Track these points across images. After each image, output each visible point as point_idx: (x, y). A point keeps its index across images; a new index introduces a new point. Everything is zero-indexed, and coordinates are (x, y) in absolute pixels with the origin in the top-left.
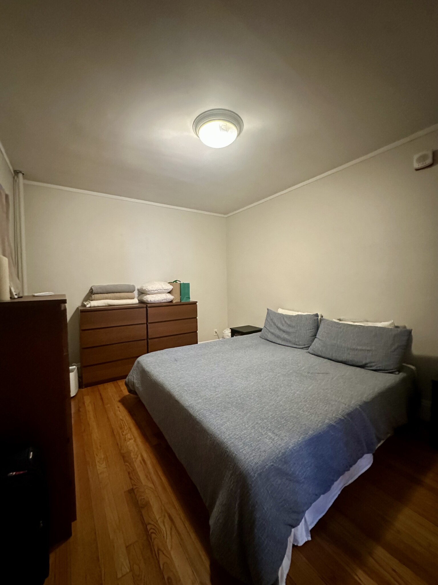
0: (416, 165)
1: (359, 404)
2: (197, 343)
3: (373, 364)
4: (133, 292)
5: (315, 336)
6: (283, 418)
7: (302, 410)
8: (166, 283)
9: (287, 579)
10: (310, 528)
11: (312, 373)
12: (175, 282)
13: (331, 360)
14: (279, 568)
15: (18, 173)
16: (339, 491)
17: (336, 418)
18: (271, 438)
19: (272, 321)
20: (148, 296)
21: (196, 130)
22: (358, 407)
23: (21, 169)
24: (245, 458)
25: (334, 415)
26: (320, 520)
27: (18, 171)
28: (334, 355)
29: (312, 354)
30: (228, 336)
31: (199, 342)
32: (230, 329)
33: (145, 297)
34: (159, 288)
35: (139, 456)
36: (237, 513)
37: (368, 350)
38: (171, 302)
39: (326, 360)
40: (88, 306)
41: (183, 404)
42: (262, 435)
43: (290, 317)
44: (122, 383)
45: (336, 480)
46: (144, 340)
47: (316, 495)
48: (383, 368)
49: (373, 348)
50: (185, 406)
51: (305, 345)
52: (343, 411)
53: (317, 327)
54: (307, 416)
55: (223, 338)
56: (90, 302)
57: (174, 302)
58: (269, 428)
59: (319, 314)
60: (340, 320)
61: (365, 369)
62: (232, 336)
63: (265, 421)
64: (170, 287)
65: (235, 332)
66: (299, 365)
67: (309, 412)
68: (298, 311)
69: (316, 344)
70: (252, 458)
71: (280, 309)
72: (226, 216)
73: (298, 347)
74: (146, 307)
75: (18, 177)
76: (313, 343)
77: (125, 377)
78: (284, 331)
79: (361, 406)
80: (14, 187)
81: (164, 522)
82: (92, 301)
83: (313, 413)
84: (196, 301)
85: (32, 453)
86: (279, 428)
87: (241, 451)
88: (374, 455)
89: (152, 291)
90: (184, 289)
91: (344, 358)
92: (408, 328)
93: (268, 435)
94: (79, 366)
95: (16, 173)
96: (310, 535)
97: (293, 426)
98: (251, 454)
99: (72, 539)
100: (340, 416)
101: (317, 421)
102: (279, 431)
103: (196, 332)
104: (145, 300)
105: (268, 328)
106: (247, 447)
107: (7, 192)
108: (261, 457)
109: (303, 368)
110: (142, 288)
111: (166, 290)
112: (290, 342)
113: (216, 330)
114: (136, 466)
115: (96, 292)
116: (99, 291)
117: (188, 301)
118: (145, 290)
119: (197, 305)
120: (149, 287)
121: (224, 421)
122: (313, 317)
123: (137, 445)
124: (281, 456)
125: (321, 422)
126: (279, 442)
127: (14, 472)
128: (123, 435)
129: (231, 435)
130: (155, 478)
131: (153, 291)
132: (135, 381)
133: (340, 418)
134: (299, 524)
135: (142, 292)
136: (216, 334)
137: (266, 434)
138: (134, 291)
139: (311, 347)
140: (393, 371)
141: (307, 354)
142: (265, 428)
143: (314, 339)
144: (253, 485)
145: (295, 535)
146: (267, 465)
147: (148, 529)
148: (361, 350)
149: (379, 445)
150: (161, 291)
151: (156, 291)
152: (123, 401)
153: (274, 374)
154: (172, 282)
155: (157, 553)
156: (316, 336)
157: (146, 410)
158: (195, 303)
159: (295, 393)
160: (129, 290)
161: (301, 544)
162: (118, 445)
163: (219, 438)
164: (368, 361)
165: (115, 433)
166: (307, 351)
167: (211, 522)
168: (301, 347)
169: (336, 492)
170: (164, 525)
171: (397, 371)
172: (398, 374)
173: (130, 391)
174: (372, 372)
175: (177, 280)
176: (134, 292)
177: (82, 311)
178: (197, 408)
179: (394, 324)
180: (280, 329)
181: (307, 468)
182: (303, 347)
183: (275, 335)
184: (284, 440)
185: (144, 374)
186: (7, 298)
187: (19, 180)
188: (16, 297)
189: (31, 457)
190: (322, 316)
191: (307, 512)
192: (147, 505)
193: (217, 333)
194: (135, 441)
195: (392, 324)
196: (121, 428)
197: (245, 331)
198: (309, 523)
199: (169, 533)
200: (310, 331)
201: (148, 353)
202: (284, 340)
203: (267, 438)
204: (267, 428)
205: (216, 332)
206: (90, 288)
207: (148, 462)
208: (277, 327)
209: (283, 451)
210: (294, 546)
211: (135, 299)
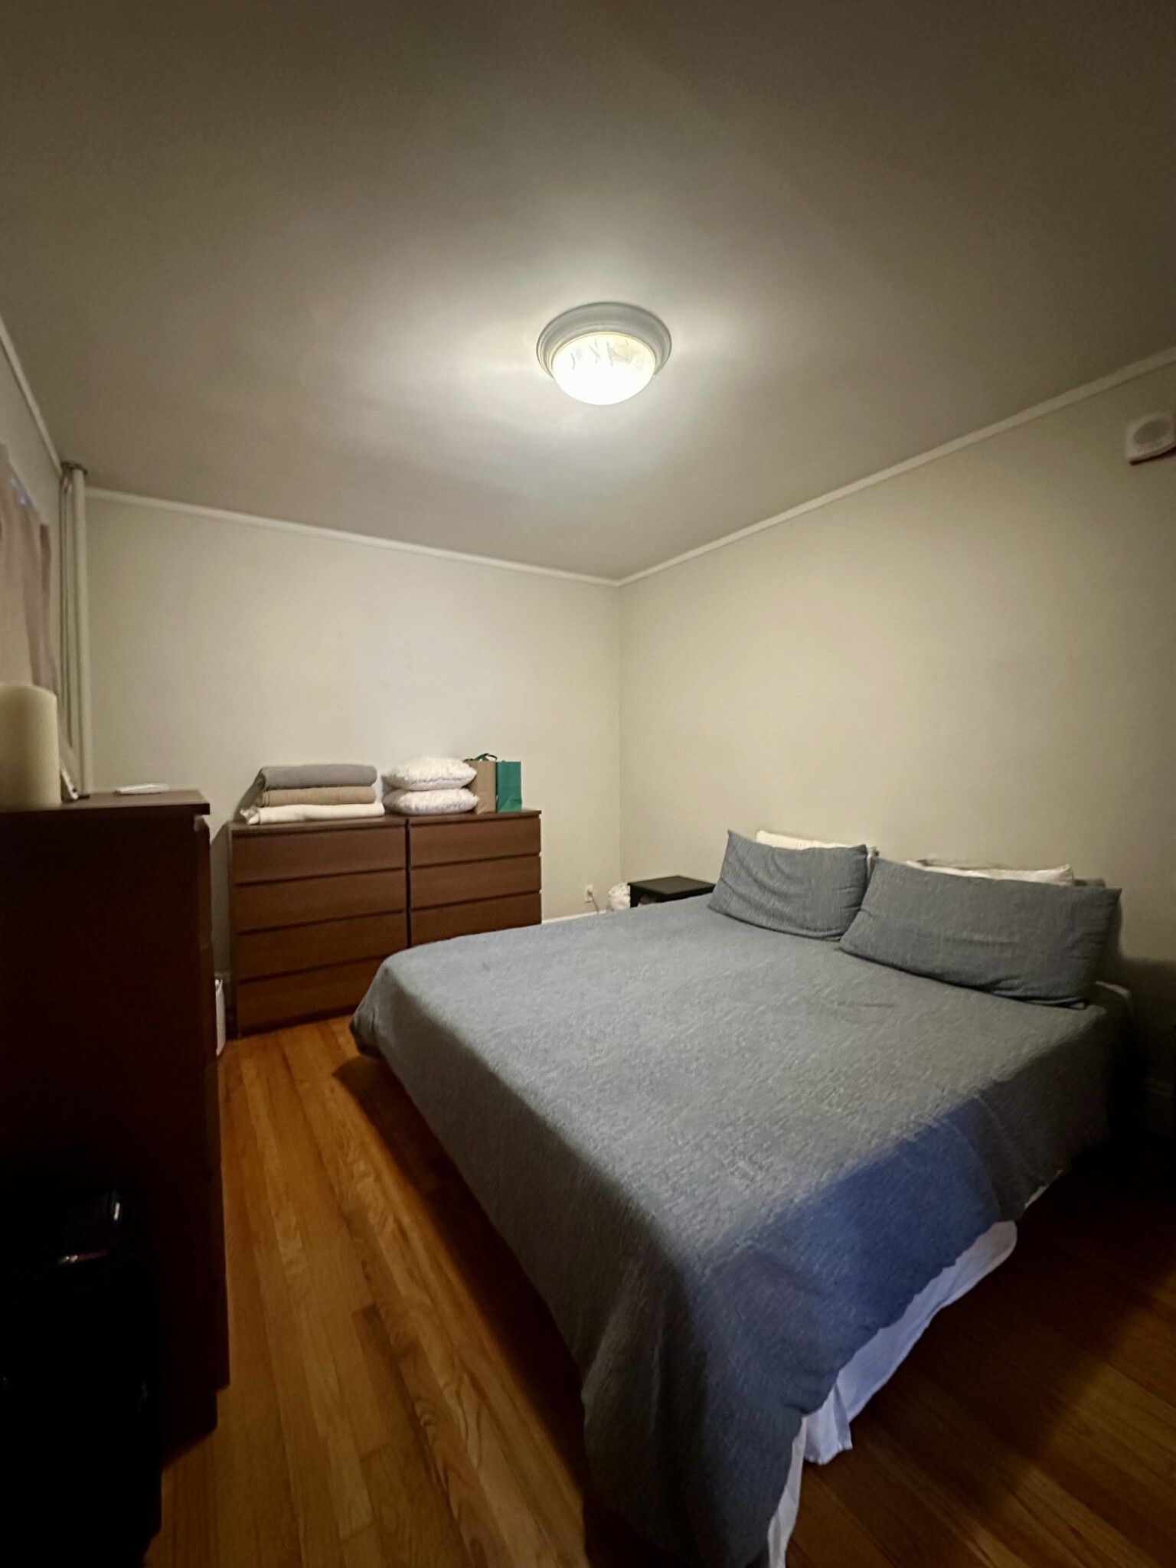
0: (1134, 452)
1: (980, 1086)
2: (539, 922)
3: (1016, 982)
4: (370, 785)
5: (857, 904)
6: (777, 1123)
7: (827, 1101)
8: (459, 762)
9: (787, 1553)
10: (851, 1415)
11: (852, 1004)
12: (481, 760)
13: (901, 969)
14: (768, 1520)
15: (71, 469)
16: (927, 1318)
17: (920, 1125)
18: (744, 1176)
19: (742, 865)
20: (409, 795)
21: (545, 355)
22: (977, 1096)
23: (78, 460)
24: (678, 1226)
25: (913, 1117)
26: (876, 1397)
27: (71, 466)
28: (909, 957)
29: (851, 954)
30: (621, 903)
31: (546, 919)
32: (629, 884)
33: (402, 798)
34: (440, 775)
35: (391, 1220)
36: (657, 1371)
37: (1002, 945)
38: (472, 811)
39: (887, 971)
40: (252, 820)
41: (508, 1082)
42: (723, 1165)
43: (789, 854)
44: (341, 1028)
45: (920, 1290)
46: (400, 911)
47: (867, 1328)
48: (1043, 994)
49: (1016, 939)
50: (514, 1087)
51: (828, 930)
52: (938, 1106)
53: (862, 881)
54: (842, 1118)
55: (609, 908)
56: (257, 812)
57: (479, 811)
58: (741, 1148)
59: (869, 846)
60: (925, 863)
61: (993, 994)
62: (634, 904)
63: (730, 1129)
64: (469, 773)
65: (640, 894)
66: (817, 981)
67: (846, 1107)
68: (811, 839)
69: (862, 927)
70: (698, 1227)
71: (762, 832)
72: (617, 583)
73: (811, 933)
74: (406, 825)
75: (71, 479)
76: (853, 925)
77: (351, 1010)
78: (774, 892)
79: (983, 1093)
80: (60, 505)
81: (458, 1395)
82: (263, 806)
83: (856, 1112)
84: (539, 809)
85: (118, 1207)
86: (767, 1149)
87: (666, 1207)
88: (1018, 1223)
89: (420, 781)
90: (506, 777)
91: (936, 964)
92: (1111, 885)
93: (738, 1168)
94: (228, 980)
95: (68, 468)
96: (849, 1435)
97: (803, 1143)
98: (694, 1216)
99: (217, 1435)
100: (928, 1120)
101: (866, 1131)
102: (768, 1157)
103: (536, 892)
104: (402, 805)
105: (730, 883)
106: (683, 1198)
107: (45, 521)
108: (720, 1224)
109: (827, 991)
110: (395, 776)
111: (459, 779)
112: (790, 920)
113: (590, 887)
114: (383, 1246)
115: (273, 785)
116: (283, 781)
117: (515, 809)
118: (403, 779)
119: (539, 821)
120: (414, 772)
121: (619, 1128)
122: (854, 855)
123: (384, 1193)
124: (774, 1223)
125: (878, 1135)
126: (768, 1187)
127: (74, 1255)
128: (345, 1163)
129: (639, 1167)
130: (431, 1276)
131: (423, 784)
132: (378, 1021)
133: (930, 1123)
134: (821, 1405)
135: (393, 786)
136: (591, 899)
137: (733, 1163)
138: (374, 781)
139: (846, 933)
140: (1070, 1000)
141: (836, 953)
142: (731, 1148)
143: (855, 915)
144: (699, 1298)
145: (809, 1436)
146: (737, 1246)
147: (418, 1414)
148: (982, 944)
149: (1034, 1198)
150: (446, 782)
151: (431, 784)
152: (345, 1074)
153: (749, 1005)
154: (474, 758)
155: (441, 1474)
156: (860, 904)
157: (408, 1100)
158: (534, 816)
159: (807, 1057)
160: (358, 780)
161: (825, 1458)
162: (332, 1188)
163: (607, 1173)
164: (1001, 973)
165: (325, 1160)
166: (837, 944)
167: (587, 1396)
168: (821, 934)
169: (918, 1321)
170: (461, 1404)
171: (1079, 1001)
172: (1085, 1008)
173: (362, 1047)
174: (1013, 1002)
175: (486, 754)
176: (373, 785)
177: (237, 835)
178: (548, 1093)
179: (1073, 876)
180: (762, 886)
181: (843, 1256)
182: (827, 933)
183: (749, 902)
184: (781, 1181)
185: (402, 1003)
186: (53, 799)
187: (74, 488)
188: (75, 796)
189: (116, 1216)
190: (877, 854)
191: (842, 1372)
192: (412, 1350)
193: (594, 895)
194: (378, 1179)
195: (1067, 876)
196: (342, 1147)
197: (667, 890)
198: (846, 1403)
199: (472, 1425)
200: (844, 891)
201: (409, 946)
202: (774, 914)
203: (736, 1173)
204: (736, 1147)
205: (590, 894)
206: (256, 774)
207: (414, 1236)
208: (756, 880)
209: (778, 1210)
210: (807, 1465)
211: (376, 803)
